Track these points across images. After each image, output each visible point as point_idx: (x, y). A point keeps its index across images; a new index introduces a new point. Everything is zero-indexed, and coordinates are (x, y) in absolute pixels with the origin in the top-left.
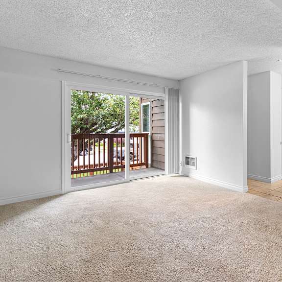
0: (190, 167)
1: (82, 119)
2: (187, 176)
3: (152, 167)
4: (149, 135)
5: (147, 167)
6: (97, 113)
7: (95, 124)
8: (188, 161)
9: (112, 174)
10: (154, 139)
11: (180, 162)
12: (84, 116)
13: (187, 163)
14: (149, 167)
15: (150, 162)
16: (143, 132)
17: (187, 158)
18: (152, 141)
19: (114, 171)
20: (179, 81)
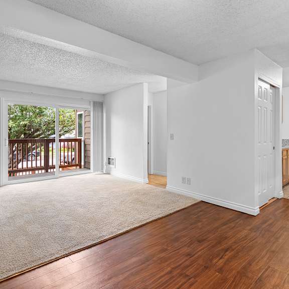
0: (111, 166)
1: (25, 125)
2: (109, 174)
3: (85, 168)
4: (83, 140)
5: (80, 167)
6: (39, 120)
7: (38, 130)
8: (109, 161)
9: (47, 173)
10: (86, 143)
11: (105, 162)
12: (26, 122)
13: (109, 163)
14: (82, 167)
15: (83, 164)
16: (78, 138)
17: (109, 159)
18: (85, 145)
19: (49, 170)
20: (104, 95)
